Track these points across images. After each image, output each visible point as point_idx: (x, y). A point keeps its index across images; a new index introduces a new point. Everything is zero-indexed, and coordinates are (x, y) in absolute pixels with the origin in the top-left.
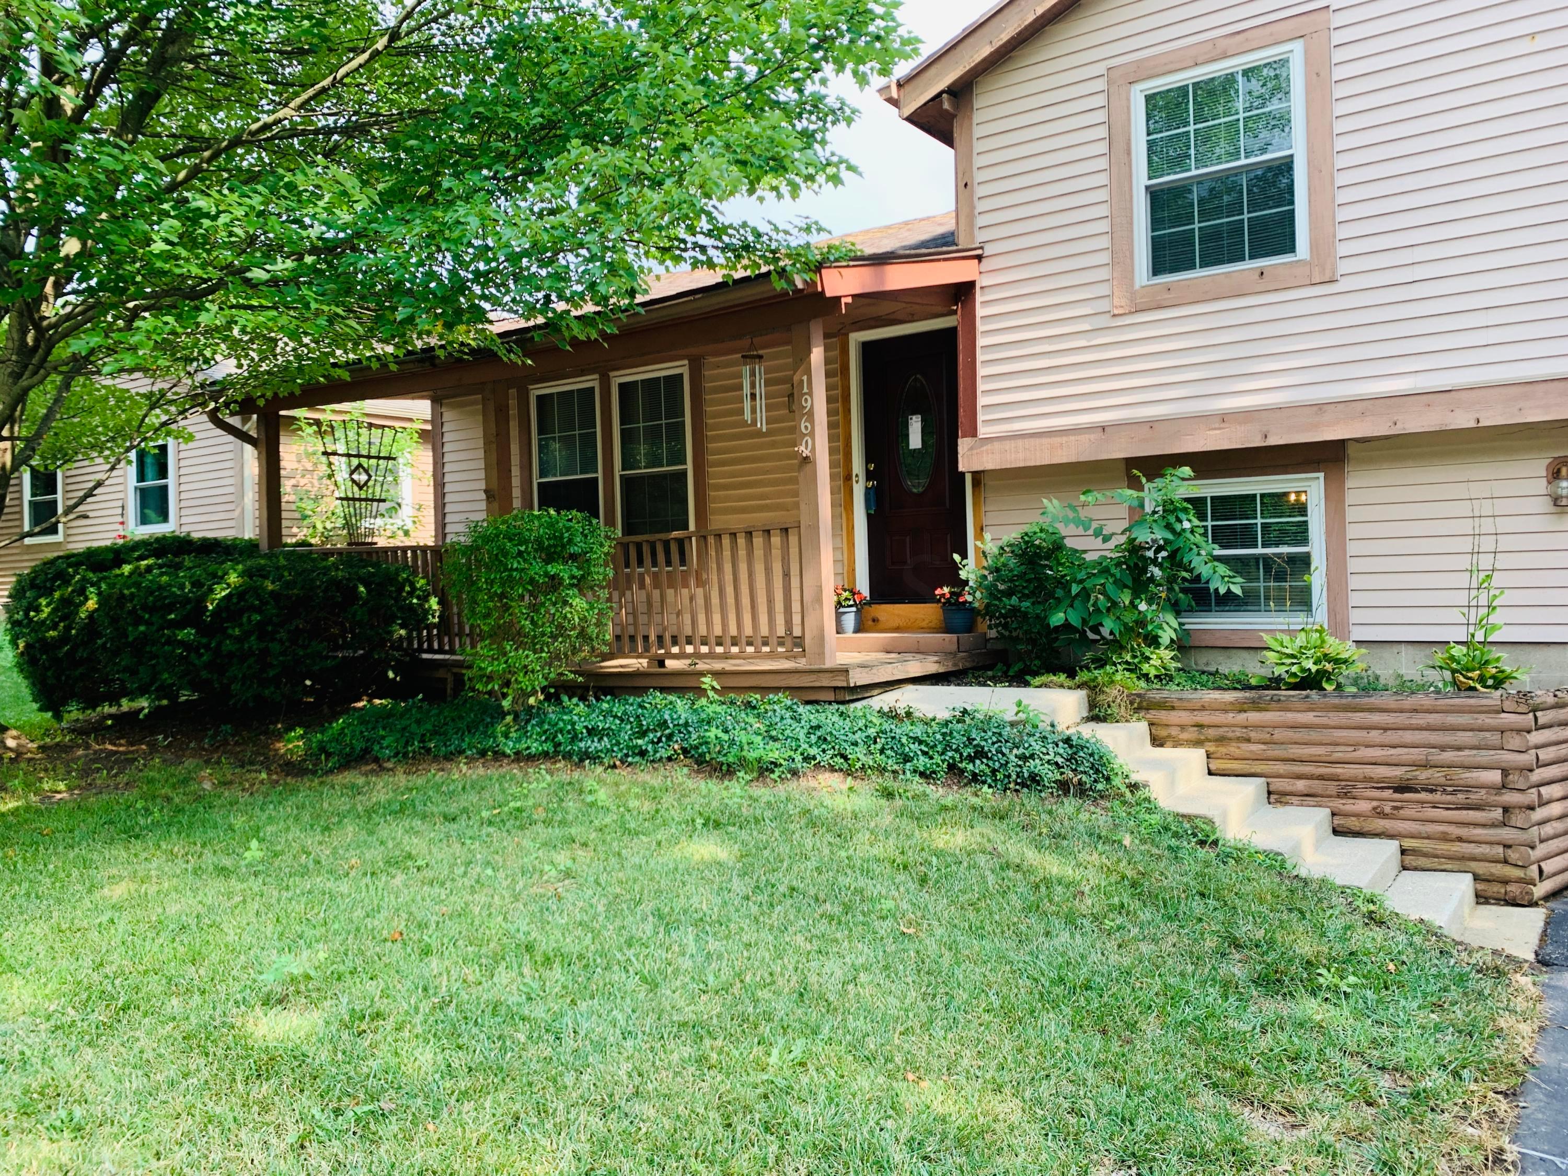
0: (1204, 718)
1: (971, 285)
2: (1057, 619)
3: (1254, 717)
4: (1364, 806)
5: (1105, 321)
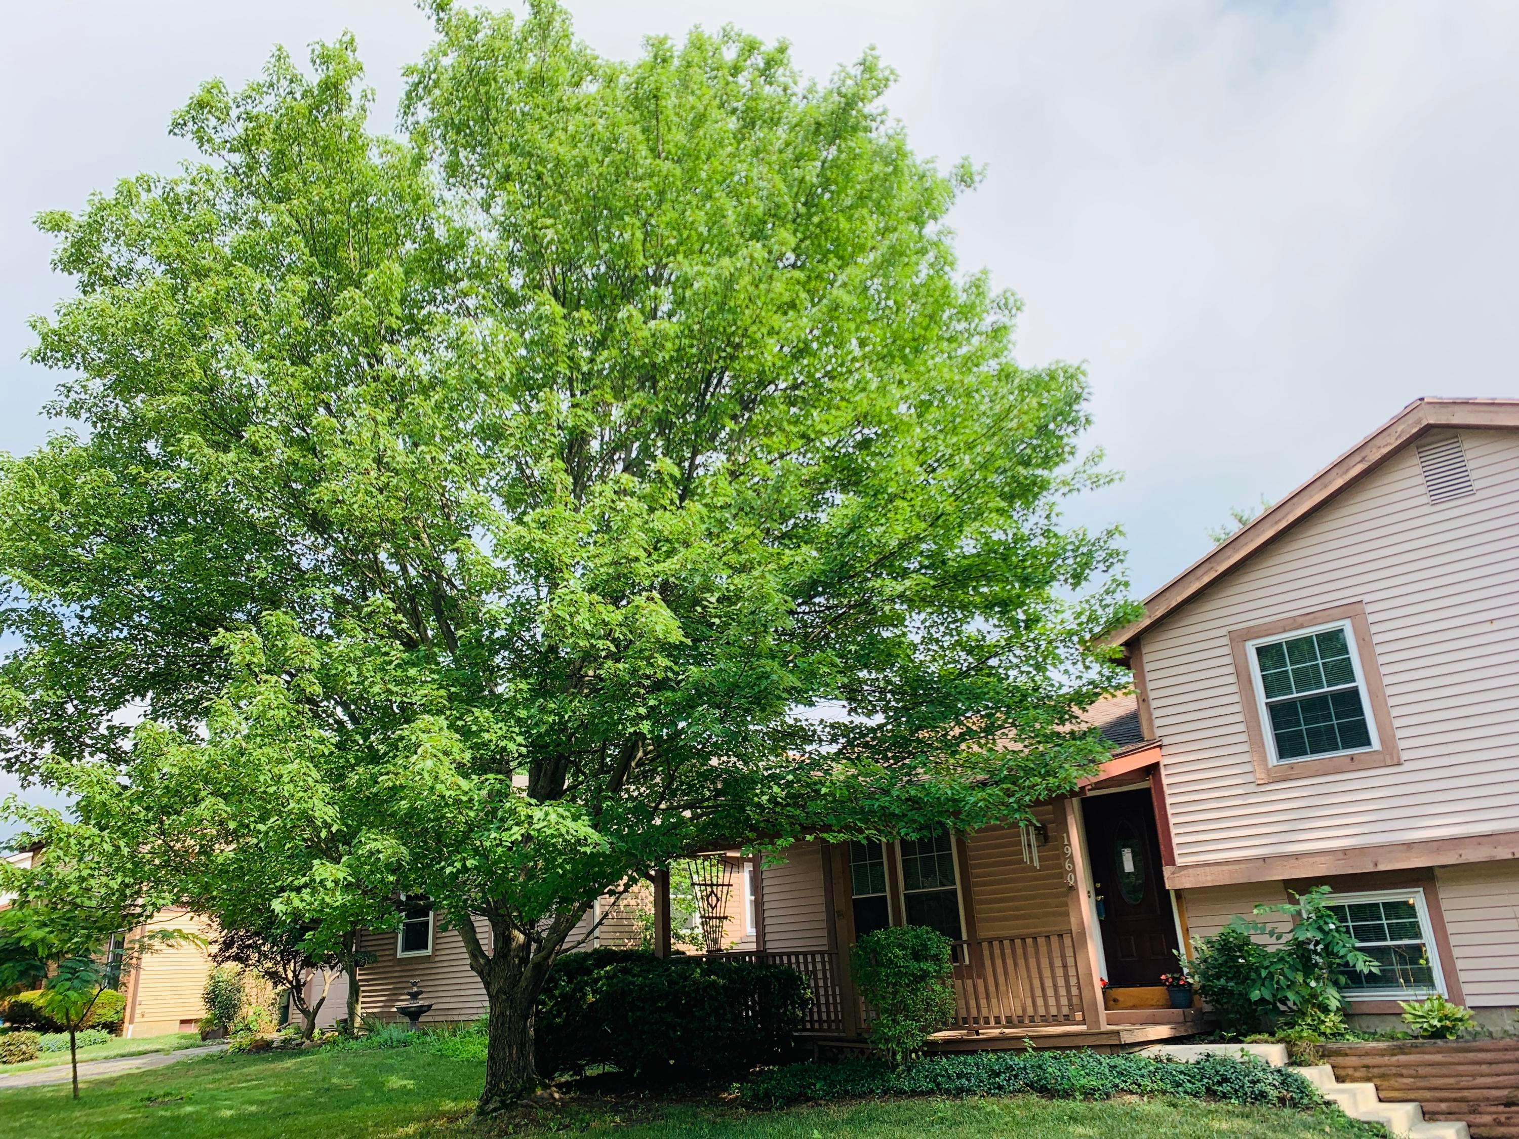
0: (1368, 1061)
1: (1157, 764)
2: (1255, 995)
4: (1489, 1120)
5: (1252, 788)
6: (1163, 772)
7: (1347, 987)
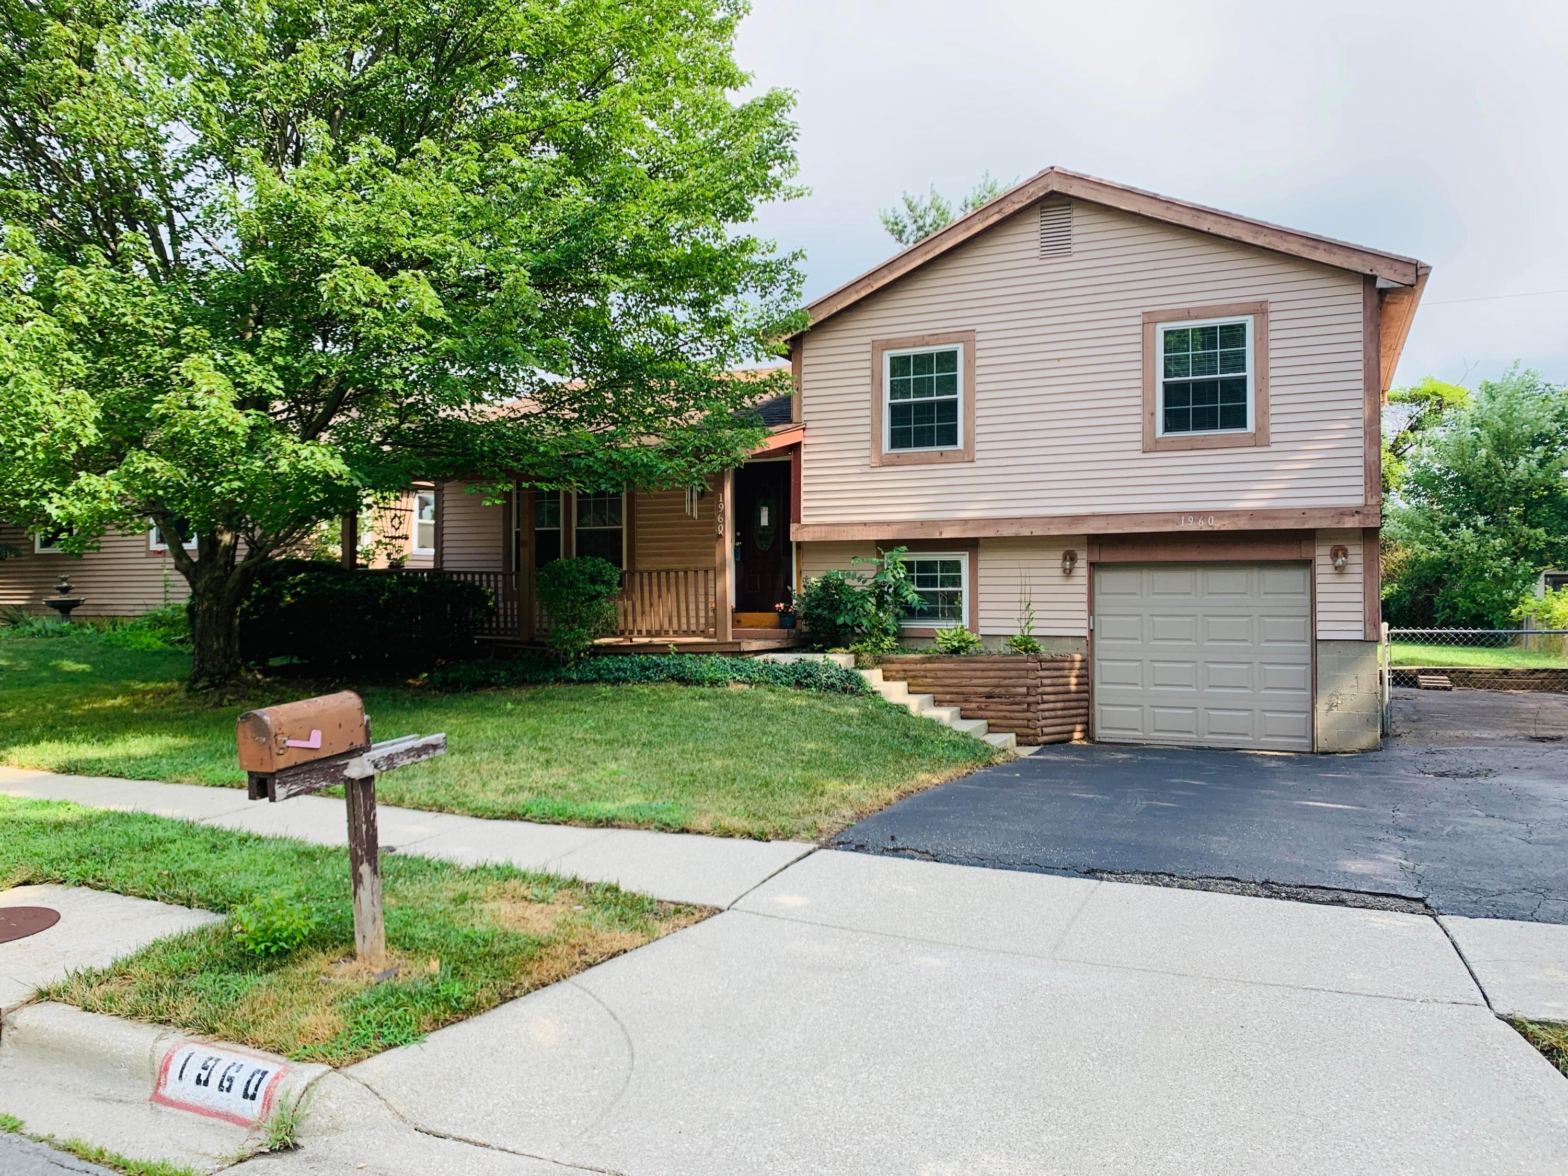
0: (906, 667)
1: (800, 443)
2: (840, 621)
3: (929, 666)
4: (974, 705)
5: (867, 469)
6: (803, 450)
7: (904, 618)
